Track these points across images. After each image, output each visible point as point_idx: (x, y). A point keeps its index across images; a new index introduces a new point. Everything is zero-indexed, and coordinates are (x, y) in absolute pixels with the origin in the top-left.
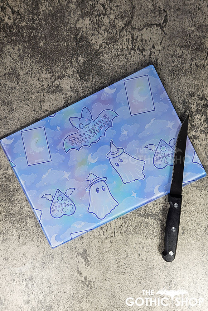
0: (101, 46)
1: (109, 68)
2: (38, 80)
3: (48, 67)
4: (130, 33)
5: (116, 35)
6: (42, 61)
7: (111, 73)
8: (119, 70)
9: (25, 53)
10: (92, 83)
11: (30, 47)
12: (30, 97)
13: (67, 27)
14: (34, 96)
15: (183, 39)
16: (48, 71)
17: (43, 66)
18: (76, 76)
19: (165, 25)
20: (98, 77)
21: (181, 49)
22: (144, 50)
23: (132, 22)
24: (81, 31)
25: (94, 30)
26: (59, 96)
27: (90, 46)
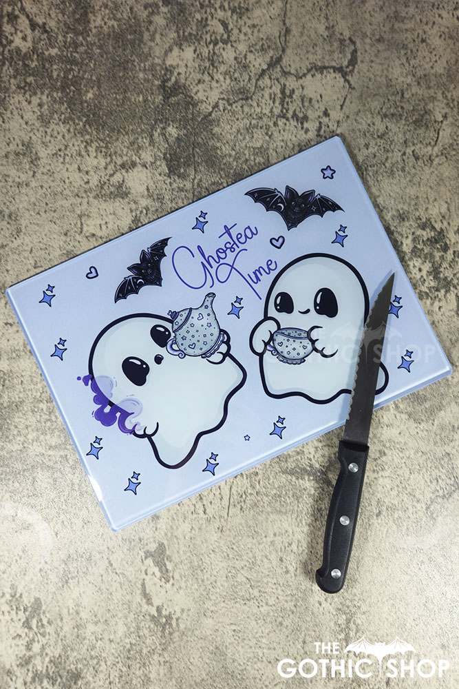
0: (216, 106)
1: (231, 152)
2: (79, 169)
3: (102, 144)
4: (279, 82)
5: (249, 85)
6: (90, 130)
7: (235, 163)
8: (252, 158)
9: (53, 112)
10: (193, 183)
11: (65, 99)
12: (58, 205)
13: (147, 64)
14: (67, 204)
15: (389, 100)
16: (101, 152)
17: (92, 141)
18: (161, 166)
19: (352, 71)
20: (208, 171)
21: (384, 120)
22: (305, 118)
23: (284, 61)
24: (176, 74)
25: (202, 72)
26: (122, 206)
27: (193, 105)
